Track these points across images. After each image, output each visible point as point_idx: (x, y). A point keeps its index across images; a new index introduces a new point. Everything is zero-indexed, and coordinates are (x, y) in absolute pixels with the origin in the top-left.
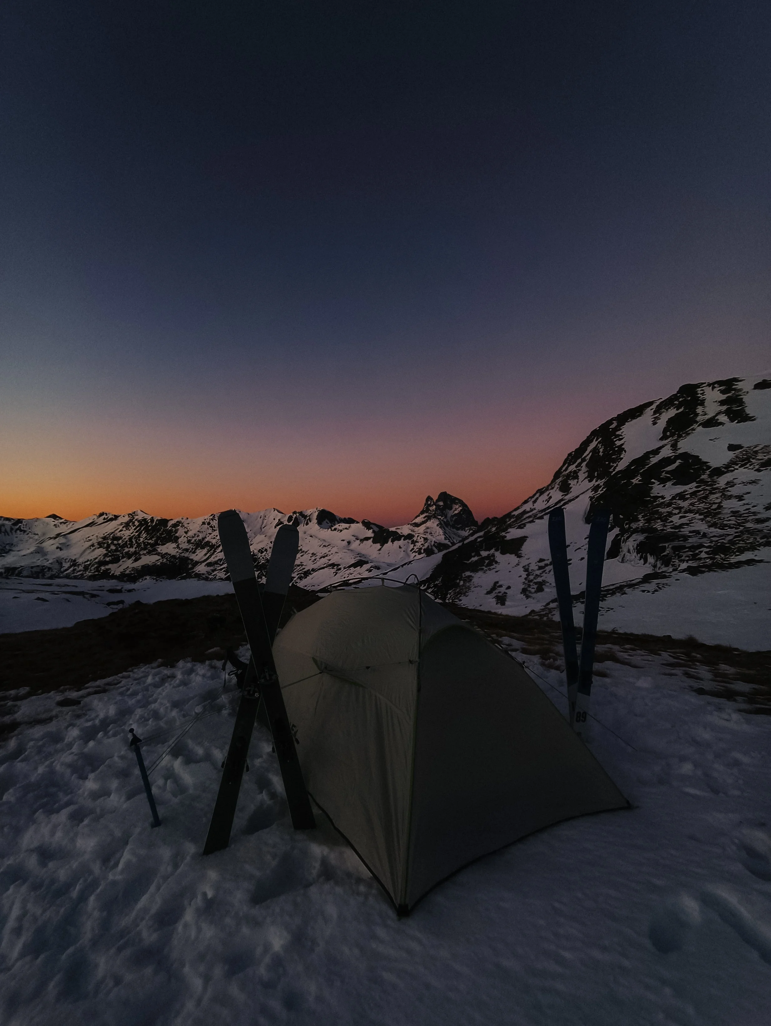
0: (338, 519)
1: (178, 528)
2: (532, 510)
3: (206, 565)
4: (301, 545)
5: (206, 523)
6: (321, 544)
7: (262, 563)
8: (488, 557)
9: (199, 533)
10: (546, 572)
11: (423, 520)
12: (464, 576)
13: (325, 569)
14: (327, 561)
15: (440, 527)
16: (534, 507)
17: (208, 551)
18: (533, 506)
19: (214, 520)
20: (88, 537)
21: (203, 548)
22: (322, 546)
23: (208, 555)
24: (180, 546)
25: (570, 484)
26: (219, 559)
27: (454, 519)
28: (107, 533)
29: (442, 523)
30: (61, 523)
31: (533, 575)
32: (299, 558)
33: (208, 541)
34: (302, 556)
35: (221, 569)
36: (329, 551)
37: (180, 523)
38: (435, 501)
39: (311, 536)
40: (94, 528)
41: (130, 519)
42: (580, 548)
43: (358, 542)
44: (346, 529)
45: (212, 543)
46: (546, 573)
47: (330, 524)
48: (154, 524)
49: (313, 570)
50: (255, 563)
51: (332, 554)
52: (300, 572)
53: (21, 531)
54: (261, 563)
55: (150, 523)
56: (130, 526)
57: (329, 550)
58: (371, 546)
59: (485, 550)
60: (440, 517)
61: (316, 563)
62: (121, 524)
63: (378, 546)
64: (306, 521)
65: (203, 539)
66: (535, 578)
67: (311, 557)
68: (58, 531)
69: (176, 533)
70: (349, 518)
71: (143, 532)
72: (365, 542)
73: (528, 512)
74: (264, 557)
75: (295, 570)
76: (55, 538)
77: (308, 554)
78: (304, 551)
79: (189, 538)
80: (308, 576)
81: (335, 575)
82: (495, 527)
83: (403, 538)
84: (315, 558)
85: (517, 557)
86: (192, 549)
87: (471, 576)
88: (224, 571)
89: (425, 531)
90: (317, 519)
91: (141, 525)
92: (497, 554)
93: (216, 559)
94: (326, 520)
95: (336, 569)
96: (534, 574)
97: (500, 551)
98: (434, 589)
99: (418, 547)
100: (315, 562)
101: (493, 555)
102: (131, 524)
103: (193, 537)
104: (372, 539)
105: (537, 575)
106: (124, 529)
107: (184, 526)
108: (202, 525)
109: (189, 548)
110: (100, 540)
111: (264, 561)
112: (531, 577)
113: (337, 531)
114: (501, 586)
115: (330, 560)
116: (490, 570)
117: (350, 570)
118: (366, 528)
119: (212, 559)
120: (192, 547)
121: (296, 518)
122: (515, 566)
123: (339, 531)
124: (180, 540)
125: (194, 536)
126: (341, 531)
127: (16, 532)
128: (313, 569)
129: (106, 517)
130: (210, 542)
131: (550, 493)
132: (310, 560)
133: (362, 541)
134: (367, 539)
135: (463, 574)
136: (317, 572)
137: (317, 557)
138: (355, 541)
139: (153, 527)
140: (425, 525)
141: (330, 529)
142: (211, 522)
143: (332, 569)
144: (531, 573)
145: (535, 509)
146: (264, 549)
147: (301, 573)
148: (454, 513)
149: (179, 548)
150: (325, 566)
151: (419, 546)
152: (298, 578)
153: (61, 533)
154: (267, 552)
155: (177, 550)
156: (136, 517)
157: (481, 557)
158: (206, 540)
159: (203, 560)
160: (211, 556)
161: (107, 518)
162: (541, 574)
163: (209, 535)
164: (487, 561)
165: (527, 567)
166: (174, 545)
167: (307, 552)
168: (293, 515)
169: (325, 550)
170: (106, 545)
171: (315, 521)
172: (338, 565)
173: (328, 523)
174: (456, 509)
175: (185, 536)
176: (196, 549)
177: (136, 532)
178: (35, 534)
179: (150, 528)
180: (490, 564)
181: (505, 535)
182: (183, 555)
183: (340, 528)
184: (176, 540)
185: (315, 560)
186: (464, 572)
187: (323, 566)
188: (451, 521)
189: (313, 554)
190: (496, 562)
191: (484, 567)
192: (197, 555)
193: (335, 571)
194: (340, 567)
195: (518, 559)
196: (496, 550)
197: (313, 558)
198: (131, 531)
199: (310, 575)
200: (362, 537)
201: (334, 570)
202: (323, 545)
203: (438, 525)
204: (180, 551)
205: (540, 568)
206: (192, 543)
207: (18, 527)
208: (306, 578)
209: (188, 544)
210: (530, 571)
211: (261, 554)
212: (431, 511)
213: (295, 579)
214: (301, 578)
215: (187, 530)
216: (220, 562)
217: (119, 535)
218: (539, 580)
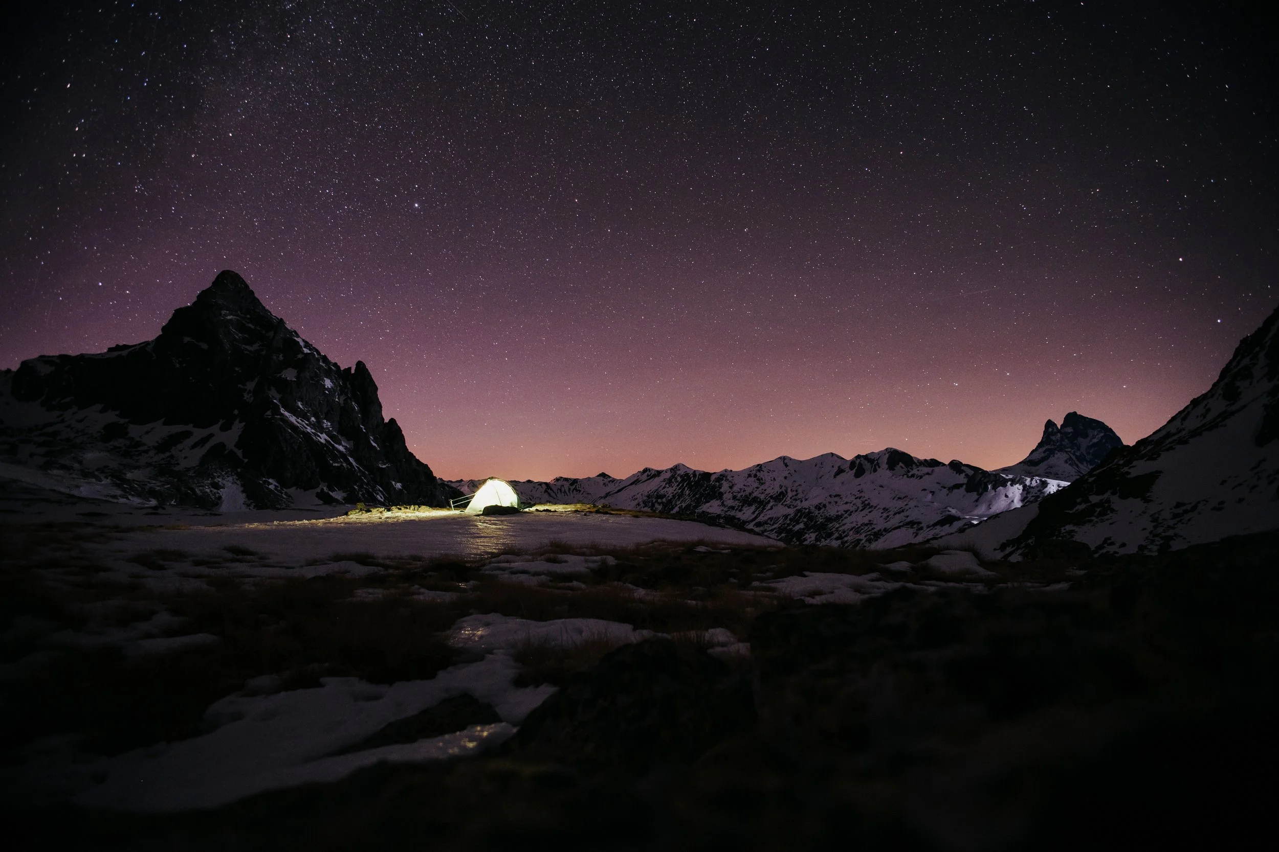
0: (916, 461)
1: (722, 482)
2: (1179, 431)
3: (755, 525)
4: (869, 498)
5: (753, 476)
6: (895, 496)
7: (821, 523)
8: (1100, 504)
9: (745, 487)
10: (1183, 521)
11: (1043, 455)
12: (1063, 531)
13: (902, 528)
14: (904, 518)
15: (1070, 464)
16: (1183, 426)
17: (757, 509)
18: (1182, 424)
19: (761, 472)
20: (634, 496)
21: (750, 505)
22: (896, 498)
23: (757, 512)
24: (725, 503)
25: (1239, 387)
26: (769, 518)
27: (1091, 451)
28: (650, 490)
29: (1073, 457)
30: (609, 482)
31: (1163, 526)
32: (867, 515)
33: (755, 497)
34: (870, 512)
35: (772, 530)
36: (906, 505)
37: (724, 477)
38: (1059, 427)
39: (881, 486)
40: (640, 485)
41: (672, 475)
42: (1240, 485)
43: (945, 491)
44: (928, 474)
45: (760, 499)
46: (1183, 523)
47: (906, 469)
48: (696, 479)
49: (886, 530)
50: (812, 522)
51: (910, 508)
52: (869, 533)
53: (577, 491)
54: (819, 523)
55: (692, 478)
56: (673, 483)
57: (905, 503)
58: (964, 496)
59: (1097, 494)
60: (1069, 450)
61: (889, 521)
62: (664, 480)
63: (974, 495)
64: (873, 467)
65: (750, 494)
66: (1164, 531)
67: (882, 513)
68: (607, 490)
69: (721, 488)
70: (931, 459)
71: (686, 488)
72: (955, 491)
73: (1174, 435)
74: (823, 515)
75: (862, 531)
76: (605, 497)
77: (878, 509)
78: (872, 506)
79: (735, 494)
80: (879, 538)
81: (916, 536)
82: (1123, 460)
83: (1009, 483)
84: (887, 514)
85: (1144, 502)
86: (739, 506)
87: (1073, 531)
88: (776, 532)
89: (1048, 471)
90: (887, 463)
91: (683, 481)
92: (1115, 499)
93: (766, 518)
94: (901, 464)
95: (916, 529)
96: (1165, 526)
97: (1118, 494)
98: (1025, 550)
99: (1034, 494)
100: (888, 519)
101: (1108, 501)
102: (673, 480)
103: (739, 492)
104: (964, 486)
105: (1169, 527)
106: (667, 486)
107: (728, 480)
108: (748, 477)
109: (734, 505)
110: (645, 498)
111: (822, 520)
112: (1160, 530)
113: (915, 477)
114: (1113, 544)
115: (907, 517)
116: (1102, 521)
117: (936, 529)
118: (955, 472)
119: (761, 518)
120: (738, 504)
121: (860, 463)
122: (1140, 515)
123: (919, 478)
124: (725, 496)
125: (739, 490)
126: (921, 477)
127: (573, 491)
128: (885, 528)
129: (649, 473)
130: (758, 498)
131: (1208, 403)
132: (881, 517)
133: (951, 489)
134: (957, 486)
135: (1062, 529)
136: (891, 533)
137: (889, 513)
138: (941, 490)
139: (696, 482)
140: (1045, 463)
141: (905, 476)
142: (758, 474)
143: (911, 528)
144: (1160, 523)
145: (1184, 429)
146: (822, 505)
147: (870, 535)
148: (1091, 443)
149: (725, 505)
150: (901, 524)
151: (1036, 493)
152: (867, 540)
153: (609, 492)
154: (825, 508)
155: (722, 508)
156: (678, 472)
157: (1089, 504)
158: (754, 495)
159: (751, 518)
160: (759, 514)
161: (651, 475)
162: (1174, 524)
163: (756, 489)
164: (1098, 510)
165: (1157, 515)
166: (718, 502)
167: (876, 507)
168: (856, 460)
169: (900, 504)
170: (650, 504)
171: (884, 466)
172: (919, 523)
173: (903, 468)
174: (1094, 437)
175: (730, 492)
176: (742, 507)
177: (679, 489)
178: (588, 494)
179: (693, 484)
180: (1102, 514)
181: (1129, 471)
182: (728, 513)
183: (919, 473)
184: (720, 496)
185: (888, 516)
186: (1064, 526)
187: (897, 525)
188: (1088, 453)
189: (885, 509)
190: (1113, 511)
191: (1093, 518)
192: (744, 513)
193: (915, 531)
194: (921, 525)
195: (1145, 505)
196: (1113, 494)
197: (885, 515)
198: (674, 488)
199: (881, 537)
200: (951, 485)
201: (912, 531)
202: (898, 496)
203: (1066, 462)
204: (726, 509)
205: (1175, 516)
206: (738, 500)
207: (574, 486)
208: (876, 540)
209: (733, 501)
210: (1160, 521)
211: (819, 510)
212: (1054, 441)
213: (863, 541)
214: (869, 541)
215: (731, 484)
216: (771, 521)
217: (662, 492)
218: (1171, 533)
